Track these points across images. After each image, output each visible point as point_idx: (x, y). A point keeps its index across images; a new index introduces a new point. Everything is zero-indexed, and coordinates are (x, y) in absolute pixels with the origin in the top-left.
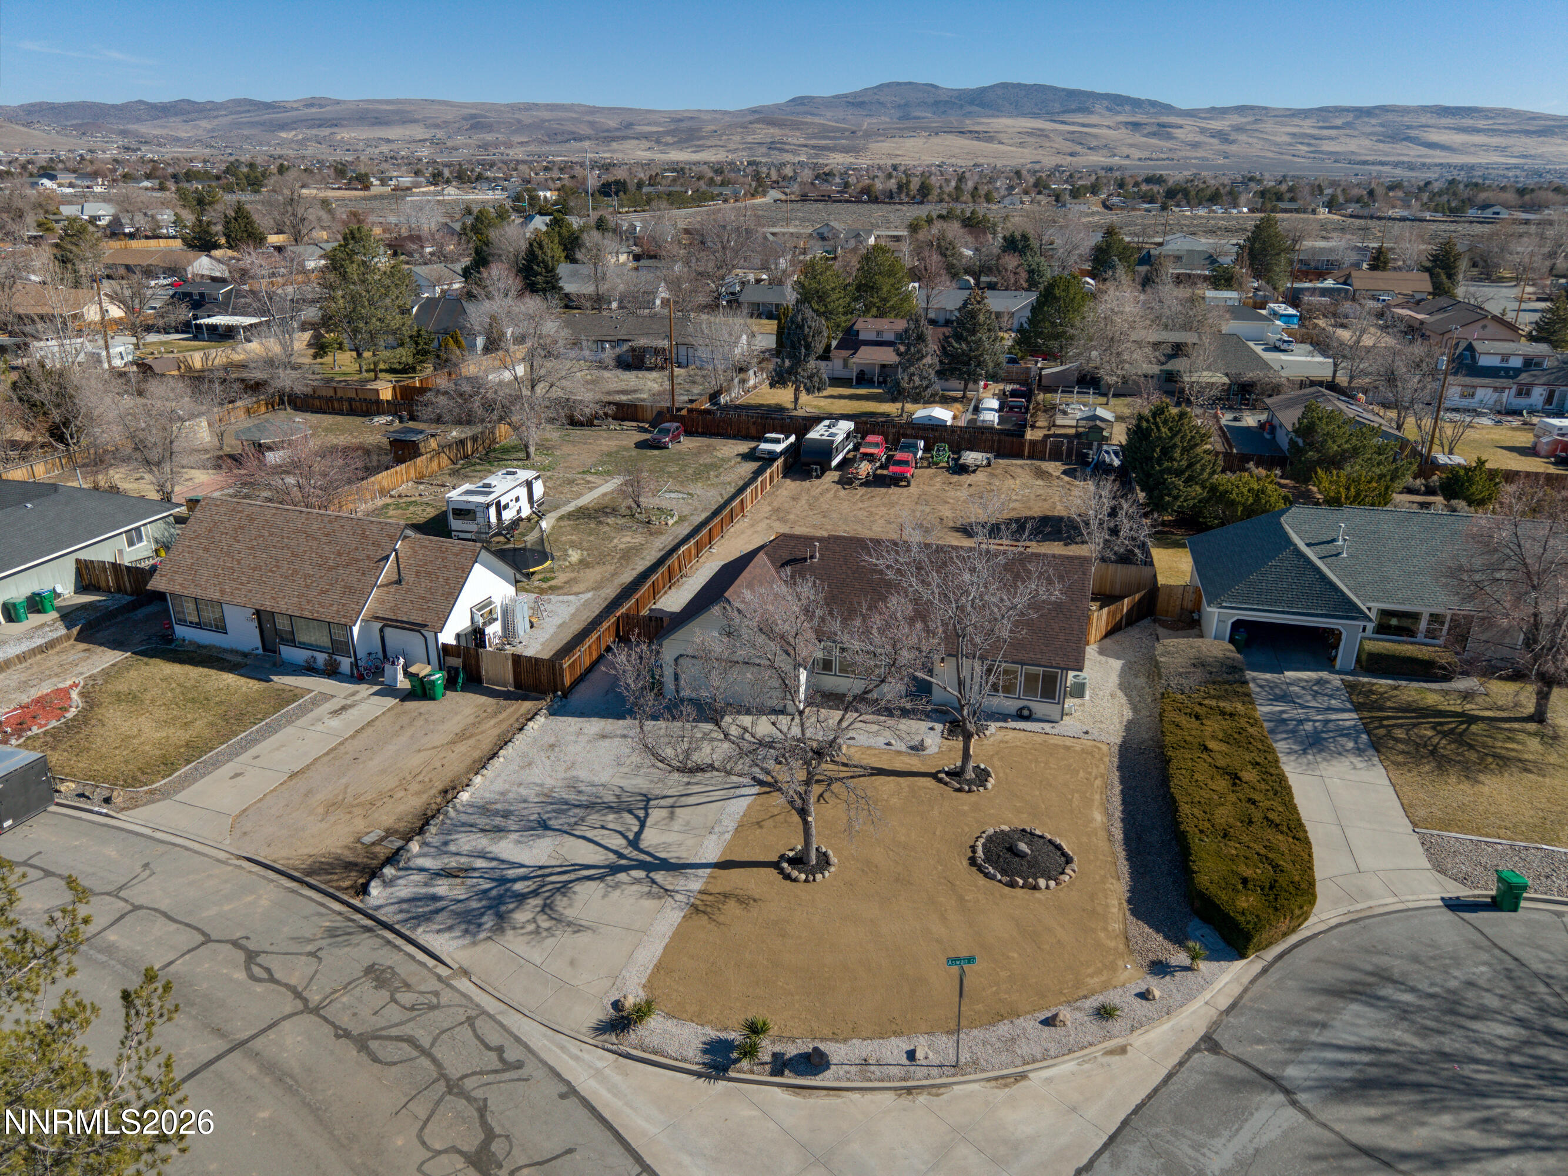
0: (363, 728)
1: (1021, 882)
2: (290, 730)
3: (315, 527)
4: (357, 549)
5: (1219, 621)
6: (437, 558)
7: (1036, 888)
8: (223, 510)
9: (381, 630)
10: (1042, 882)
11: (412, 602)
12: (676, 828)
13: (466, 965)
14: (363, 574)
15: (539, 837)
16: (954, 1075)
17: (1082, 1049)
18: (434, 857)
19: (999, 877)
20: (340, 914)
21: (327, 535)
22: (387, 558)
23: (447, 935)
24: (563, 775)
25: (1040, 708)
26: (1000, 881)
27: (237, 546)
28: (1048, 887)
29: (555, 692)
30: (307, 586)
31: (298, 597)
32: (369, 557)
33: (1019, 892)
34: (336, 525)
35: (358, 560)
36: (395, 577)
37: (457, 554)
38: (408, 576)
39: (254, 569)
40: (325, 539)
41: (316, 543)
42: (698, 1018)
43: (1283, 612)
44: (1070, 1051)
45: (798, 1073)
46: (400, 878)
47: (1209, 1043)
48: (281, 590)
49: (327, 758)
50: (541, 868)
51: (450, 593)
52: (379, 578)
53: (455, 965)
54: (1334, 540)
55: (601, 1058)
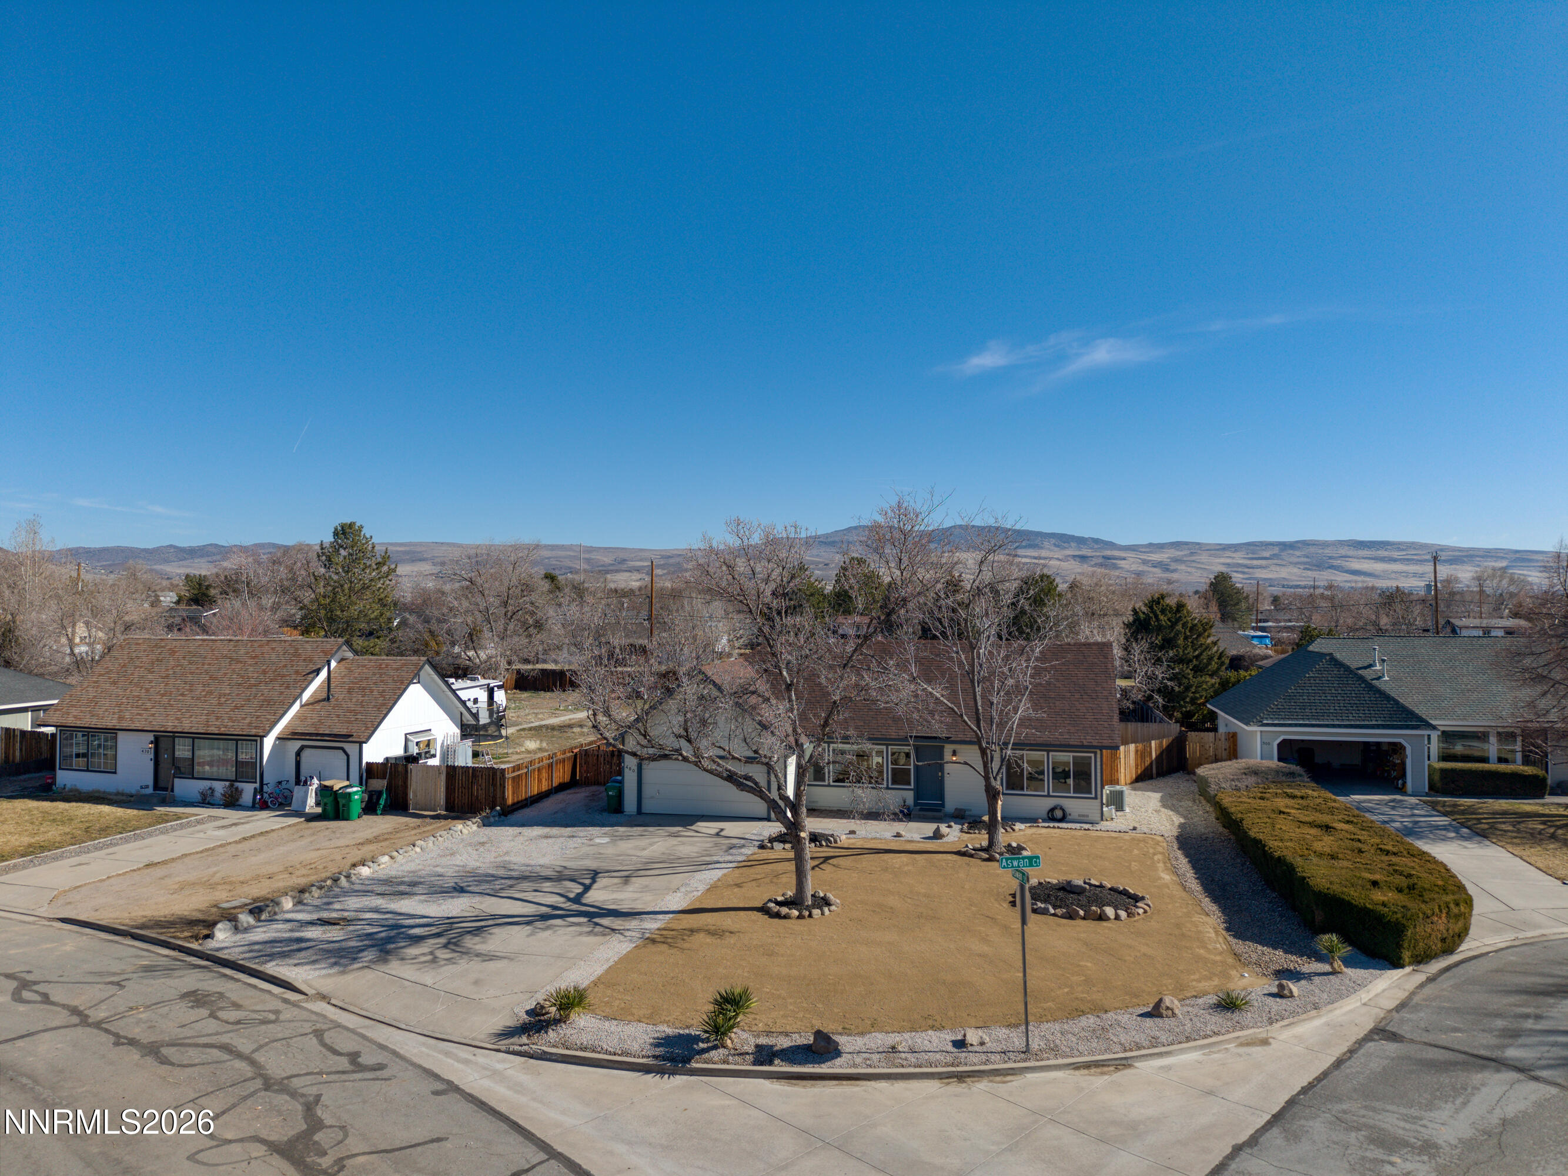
0: (253, 837)
1: (1082, 913)
2: (161, 837)
3: (242, 651)
4: (285, 666)
5: (1263, 743)
6: (374, 674)
7: (1102, 917)
8: (143, 647)
9: (298, 754)
10: (1110, 911)
11: (338, 716)
12: (631, 889)
13: (326, 991)
14: (288, 687)
15: (453, 897)
16: (1024, 1061)
17: (1206, 1037)
18: (309, 912)
19: (1052, 911)
20: (167, 956)
21: (253, 658)
22: (318, 672)
23: (307, 967)
24: (492, 860)
25: (1074, 805)
26: (1054, 915)
27: (150, 676)
28: (1117, 917)
29: (492, 808)
30: (220, 704)
31: (207, 715)
32: (297, 672)
33: (1079, 922)
34: (266, 649)
35: (284, 676)
36: (324, 695)
37: (397, 669)
38: (338, 693)
39: (163, 695)
40: (250, 662)
41: (240, 666)
42: (651, 1018)
43: (1334, 726)
44: (1190, 1039)
45: (793, 1062)
46: (259, 927)
47: (1383, 1034)
48: (188, 711)
49: (198, 855)
50: (448, 918)
51: (384, 704)
52: (300, 695)
53: (310, 992)
54: (1370, 666)
55: (503, 1061)
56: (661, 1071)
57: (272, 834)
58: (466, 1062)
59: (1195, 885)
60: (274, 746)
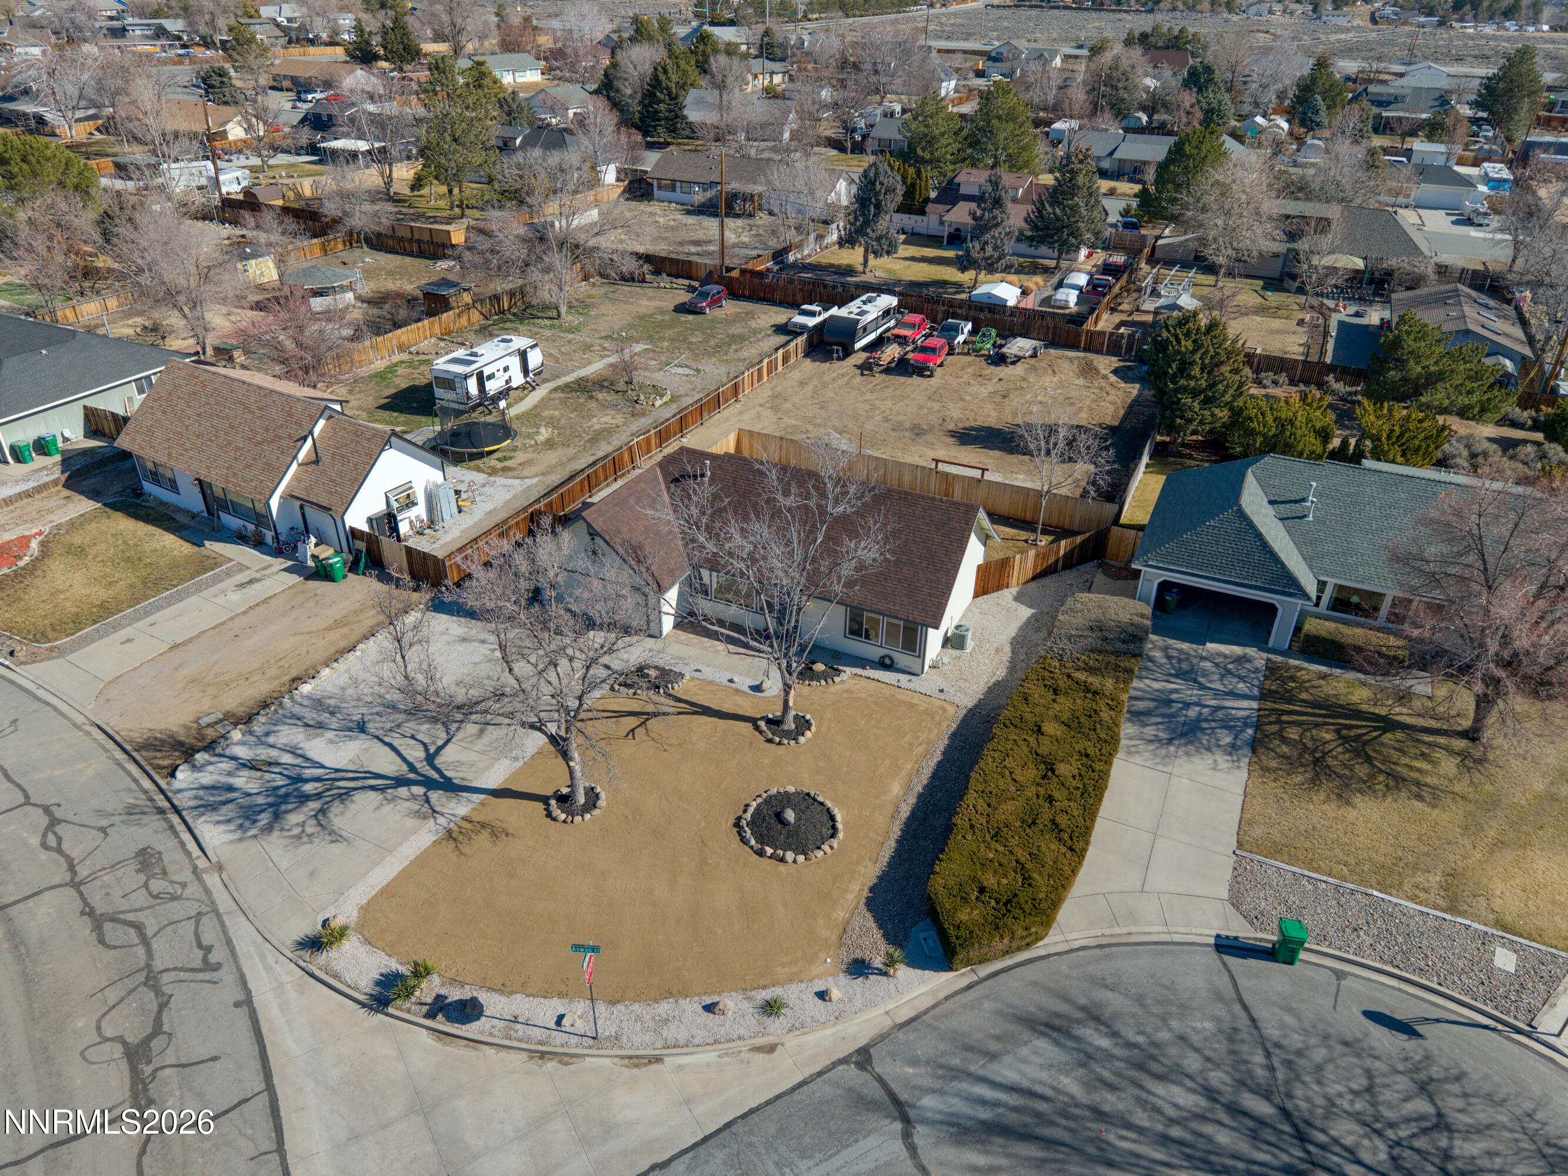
0: (257, 605)
1: (770, 852)
2: (194, 600)
3: (252, 399)
4: (282, 426)
6: (352, 441)
7: (782, 860)
8: (183, 373)
9: (301, 507)
10: (791, 856)
11: (324, 484)
12: (479, 746)
13: (224, 859)
14: (282, 453)
15: (350, 738)
16: (590, 1047)
17: (729, 1041)
18: (251, 747)
19: (753, 842)
20: (146, 792)
21: (260, 409)
22: (305, 439)
23: (222, 828)
25: (902, 659)
26: (752, 847)
27: (188, 411)
28: (795, 861)
30: (236, 459)
31: (228, 469)
32: (290, 436)
33: (765, 861)
34: (269, 400)
35: (281, 438)
36: (313, 458)
37: (369, 440)
38: (326, 459)
39: (198, 436)
40: (258, 413)
41: (249, 416)
42: (390, 948)
43: (1213, 579)
44: (717, 1042)
45: (449, 1019)
46: (212, 763)
47: (863, 1058)
48: (215, 460)
49: (211, 632)
50: (337, 770)
51: (356, 479)
52: (295, 457)
53: (214, 860)
54: (1303, 500)
55: (289, 973)
56: (371, 1008)
57: (274, 601)
58: (268, 969)
59: (905, 811)
60: (280, 504)
